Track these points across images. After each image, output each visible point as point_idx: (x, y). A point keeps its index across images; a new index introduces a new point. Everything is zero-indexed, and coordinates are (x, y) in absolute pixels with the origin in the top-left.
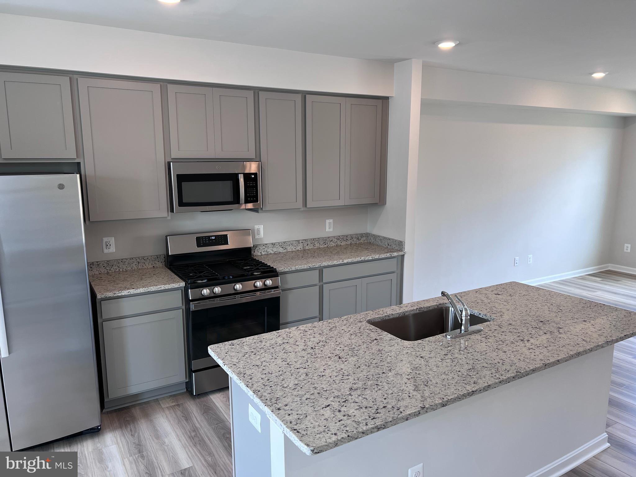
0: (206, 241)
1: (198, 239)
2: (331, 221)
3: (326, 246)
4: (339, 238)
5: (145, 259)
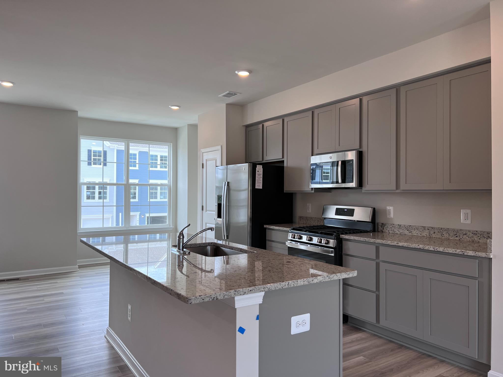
0: (341, 211)
1: (337, 209)
2: (469, 211)
3: (457, 238)
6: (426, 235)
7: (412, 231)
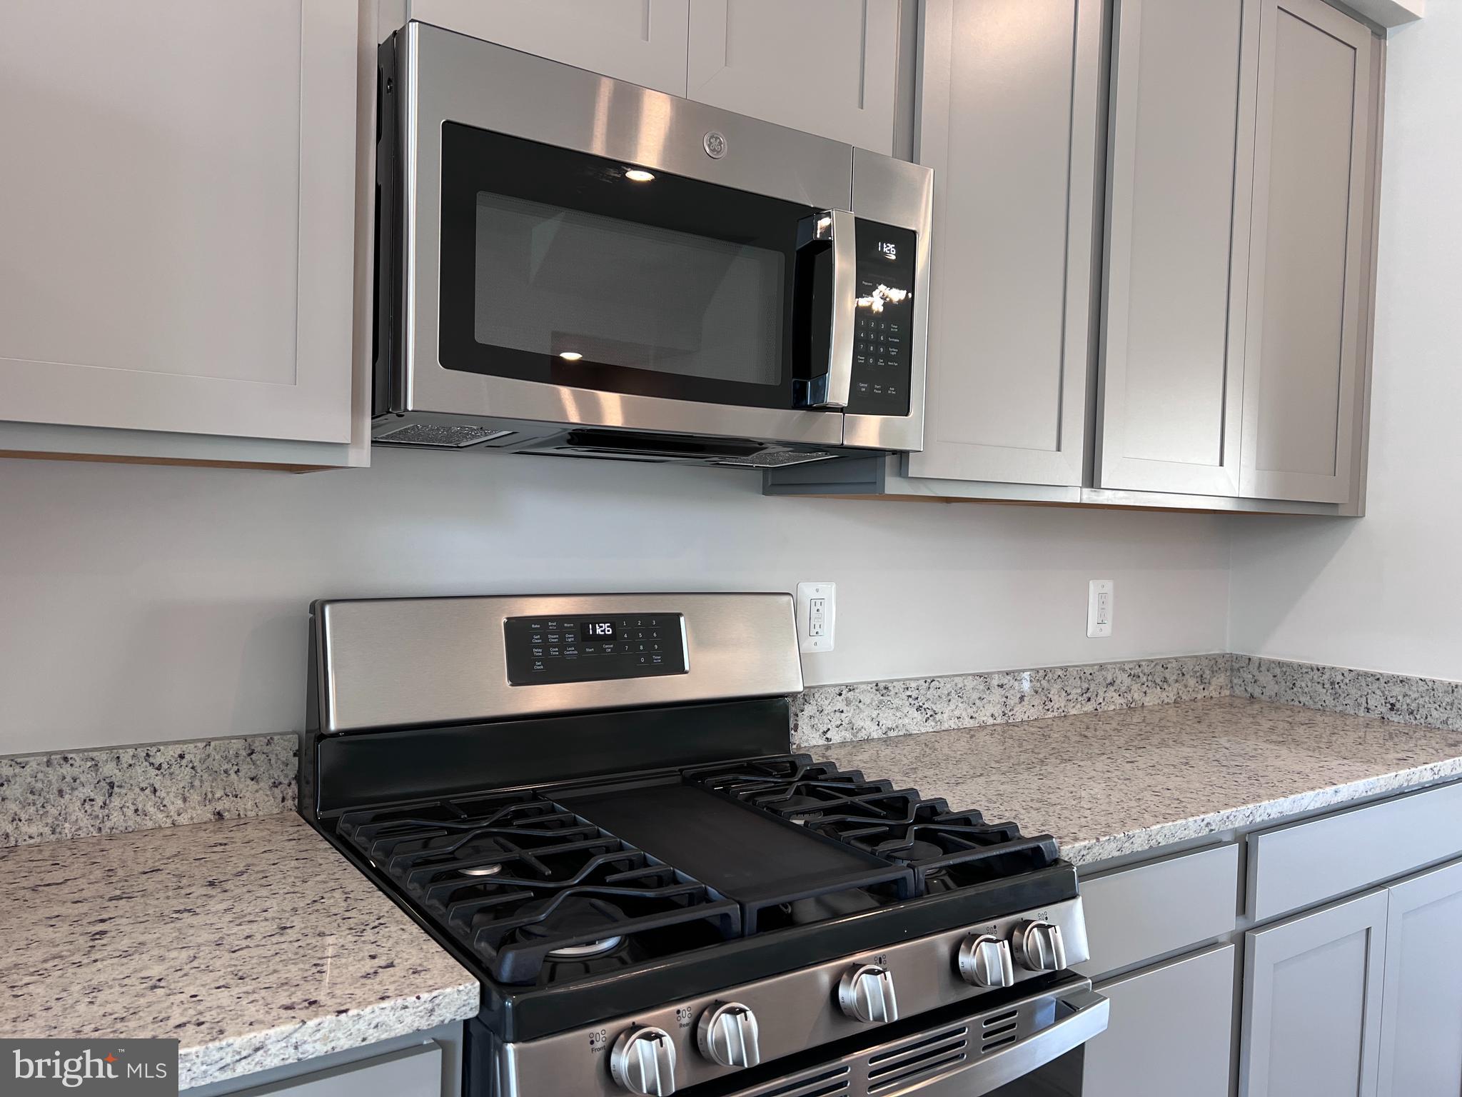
0: (563, 646)
1: (518, 630)
2: (1108, 586)
3: (1089, 707)
4: (1137, 671)
5: (158, 759)
6: (992, 715)
7: (937, 708)
